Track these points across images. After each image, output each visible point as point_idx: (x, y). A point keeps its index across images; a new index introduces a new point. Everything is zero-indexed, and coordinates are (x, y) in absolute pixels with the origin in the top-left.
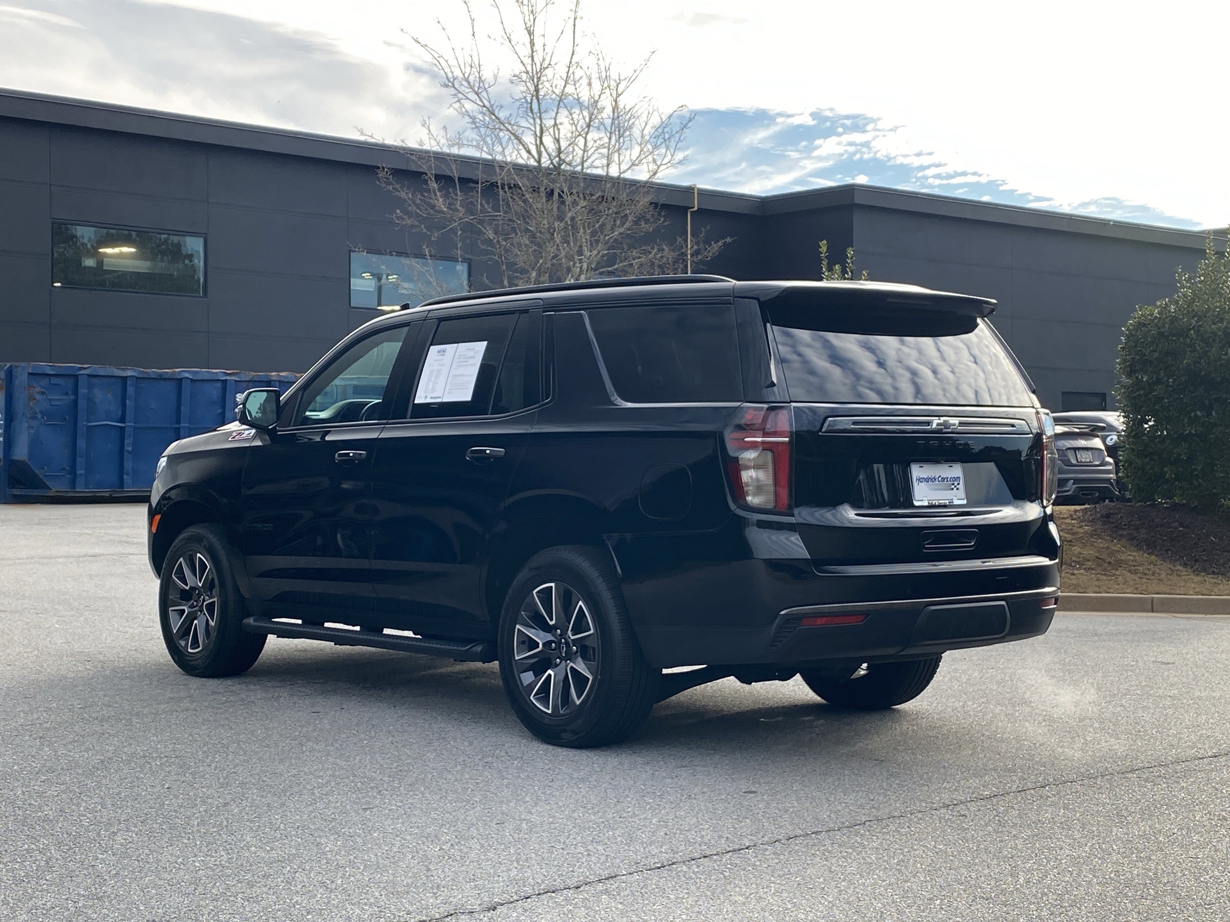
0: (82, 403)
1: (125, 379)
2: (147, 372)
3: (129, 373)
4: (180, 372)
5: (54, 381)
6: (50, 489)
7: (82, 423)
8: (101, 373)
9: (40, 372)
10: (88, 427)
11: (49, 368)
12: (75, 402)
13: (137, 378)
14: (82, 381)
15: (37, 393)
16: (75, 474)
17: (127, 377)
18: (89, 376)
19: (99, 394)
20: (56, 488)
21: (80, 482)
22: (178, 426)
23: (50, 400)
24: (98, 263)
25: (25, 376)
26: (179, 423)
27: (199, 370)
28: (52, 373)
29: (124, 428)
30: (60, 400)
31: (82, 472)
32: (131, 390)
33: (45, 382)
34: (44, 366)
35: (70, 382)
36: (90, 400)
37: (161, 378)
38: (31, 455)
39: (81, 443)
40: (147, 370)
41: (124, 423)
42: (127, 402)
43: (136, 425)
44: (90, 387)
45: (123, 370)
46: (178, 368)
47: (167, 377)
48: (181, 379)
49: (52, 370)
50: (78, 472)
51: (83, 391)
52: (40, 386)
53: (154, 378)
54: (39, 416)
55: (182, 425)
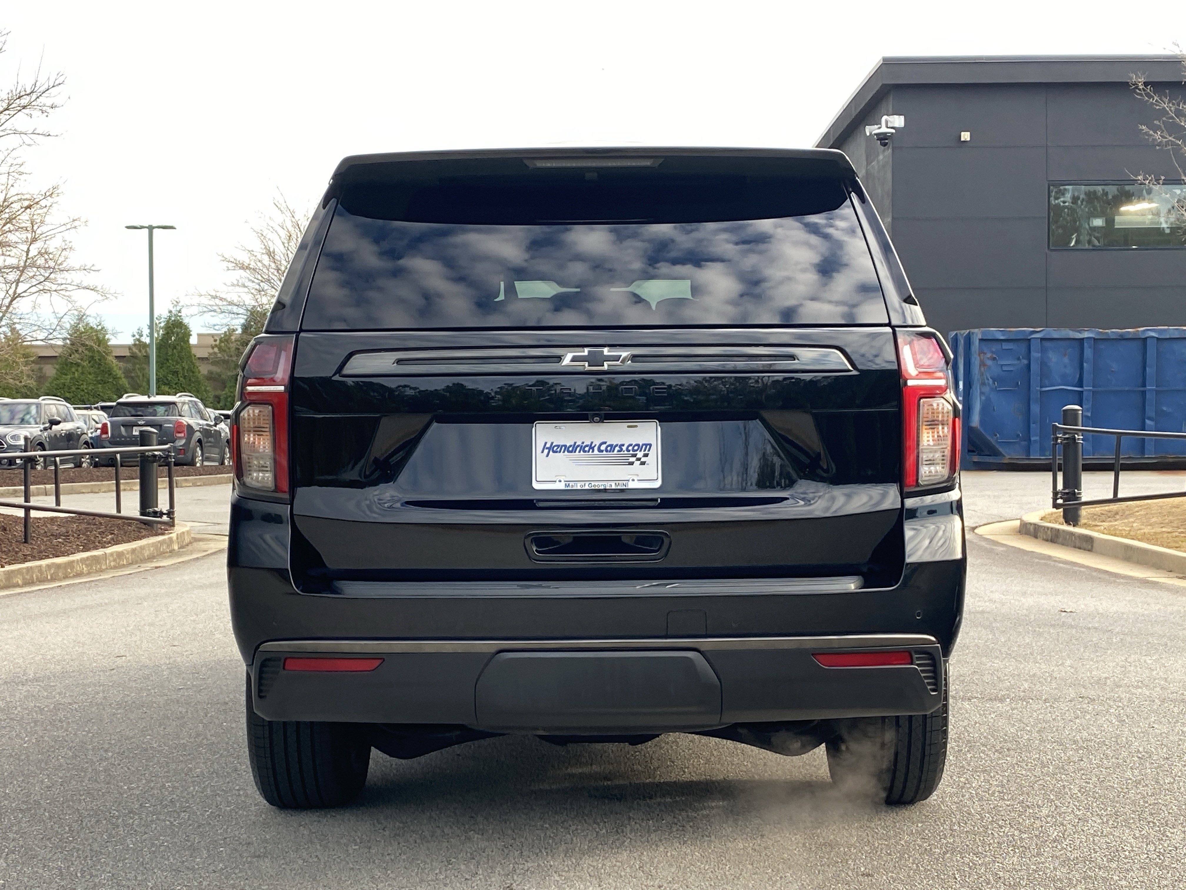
0: (1035, 368)
1: (1082, 340)
2: (1107, 333)
3: (1086, 335)
4: (1144, 331)
5: (1006, 346)
6: (1004, 456)
7: (1035, 388)
8: (1055, 335)
9: (991, 338)
10: (1041, 392)
11: (1000, 333)
12: (1028, 366)
13: (1094, 339)
14: (1035, 346)
15: (988, 358)
16: (1030, 440)
17: (1083, 339)
18: (1042, 339)
19: (1053, 358)
20: (1009, 455)
21: (1035, 448)
22: (1142, 389)
23: (1002, 365)
24: (1107, 221)
25: (978, 341)
26: (1145, 386)
27: (1166, 327)
28: (1002, 338)
29: (1082, 392)
30: (1010, 364)
31: (1037, 438)
32: (1088, 352)
33: (995, 347)
34: (995, 332)
35: (1023, 347)
36: (1043, 364)
37: (1122, 339)
38: (982, 422)
39: (1035, 408)
40: (1107, 331)
41: (1082, 387)
42: (1085, 364)
43: (1095, 389)
44: (1043, 350)
45: (1079, 332)
46: (1140, 327)
47: (1130, 336)
48: (1146, 338)
49: (1003, 335)
50: (1032, 439)
51: (1035, 355)
52: (993, 352)
53: (1113, 339)
54: (991, 381)
55: (1148, 388)
